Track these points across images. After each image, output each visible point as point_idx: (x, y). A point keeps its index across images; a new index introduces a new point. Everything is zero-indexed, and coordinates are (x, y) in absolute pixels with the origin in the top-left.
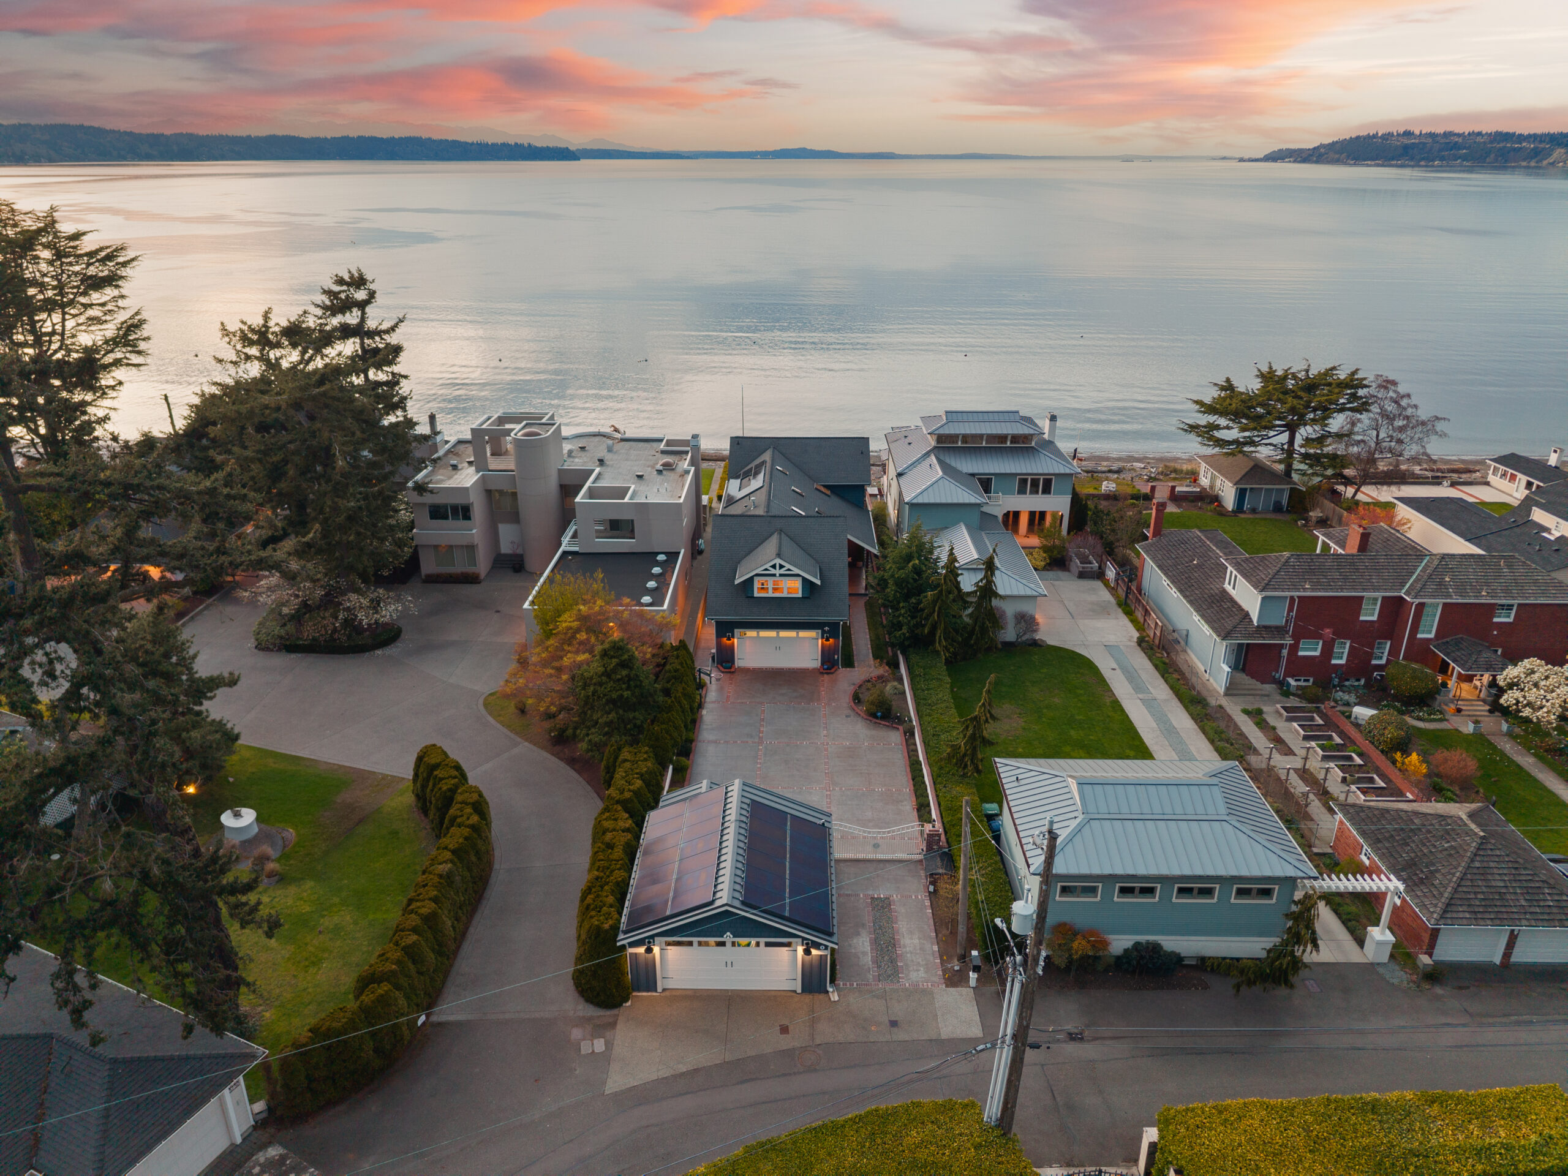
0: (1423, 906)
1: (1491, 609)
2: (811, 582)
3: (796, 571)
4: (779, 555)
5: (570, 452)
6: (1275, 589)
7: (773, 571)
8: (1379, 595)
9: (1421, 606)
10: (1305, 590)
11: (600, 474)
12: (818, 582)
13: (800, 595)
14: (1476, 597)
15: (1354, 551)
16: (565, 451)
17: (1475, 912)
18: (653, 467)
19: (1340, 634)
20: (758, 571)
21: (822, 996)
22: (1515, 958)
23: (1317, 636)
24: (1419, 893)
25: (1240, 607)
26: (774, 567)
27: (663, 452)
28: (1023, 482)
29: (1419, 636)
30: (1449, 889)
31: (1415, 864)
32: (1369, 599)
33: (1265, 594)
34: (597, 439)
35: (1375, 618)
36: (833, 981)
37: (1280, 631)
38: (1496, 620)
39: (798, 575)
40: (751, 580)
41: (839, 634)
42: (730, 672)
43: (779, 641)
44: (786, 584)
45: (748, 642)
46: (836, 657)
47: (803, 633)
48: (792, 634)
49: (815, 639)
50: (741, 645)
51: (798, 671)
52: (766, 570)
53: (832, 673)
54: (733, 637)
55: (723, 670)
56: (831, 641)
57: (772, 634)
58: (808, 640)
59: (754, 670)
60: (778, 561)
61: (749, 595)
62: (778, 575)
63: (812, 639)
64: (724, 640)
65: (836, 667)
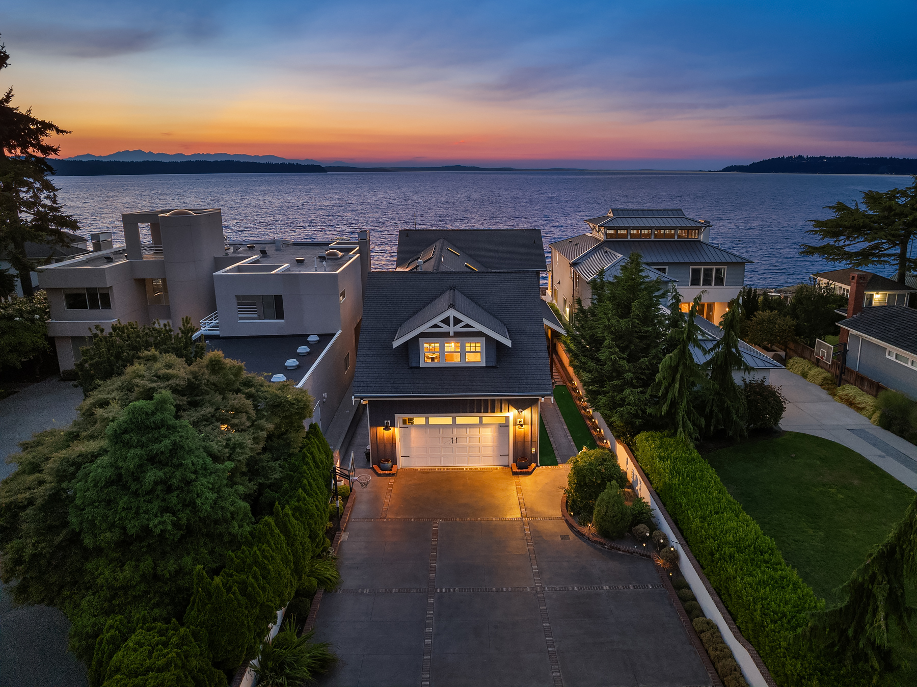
2: (499, 345)
3: (478, 327)
4: (452, 306)
5: (237, 249)
7: (445, 328)
12: (508, 343)
13: (483, 363)
20: (425, 328)
26: (446, 321)
27: (332, 249)
28: (696, 273)
39: (479, 334)
40: (415, 341)
41: (536, 417)
42: (389, 475)
43: (455, 430)
44: (463, 348)
45: (414, 433)
46: (533, 450)
47: (488, 418)
48: (473, 419)
49: (504, 427)
50: (405, 438)
51: (483, 472)
52: (436, 326)
53: (530, 473)
54: (393, 425)
55: (380, 472)
56: (526, 429)
57: (446, 420)
58: (495, 428)
59: (424, 472)
60: (452, 313)
61: (414, 365)
62: (452, 334)
63: (501, 426)
64: (381, 430)
65: (533, 465)
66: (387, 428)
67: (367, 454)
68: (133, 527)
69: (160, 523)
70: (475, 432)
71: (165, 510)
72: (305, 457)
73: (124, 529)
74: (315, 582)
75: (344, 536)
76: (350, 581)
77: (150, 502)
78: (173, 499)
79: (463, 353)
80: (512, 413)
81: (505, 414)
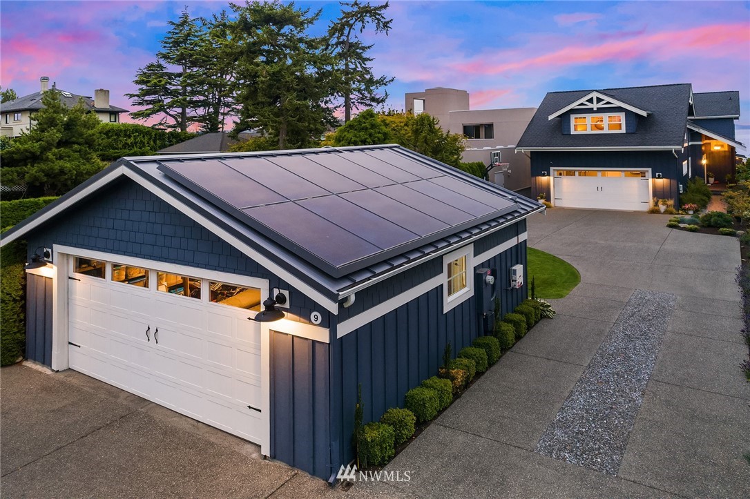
2: (637, 115)
3: (617, 103)
7: (590, 106)
13: (623, 131)
20: (574, 106)
26: (591, 101)
39: (619, 109)
40: (566, 116)
45: (566, 182)
50: (558, 184)
52: (582, 104)
54: (549, 175)
56: (664, 181)
60: (595, 95)
61: (565, 132)
62: (595, 109)
64: (539, 178)
66: (544, 177)
81: (645, 168)
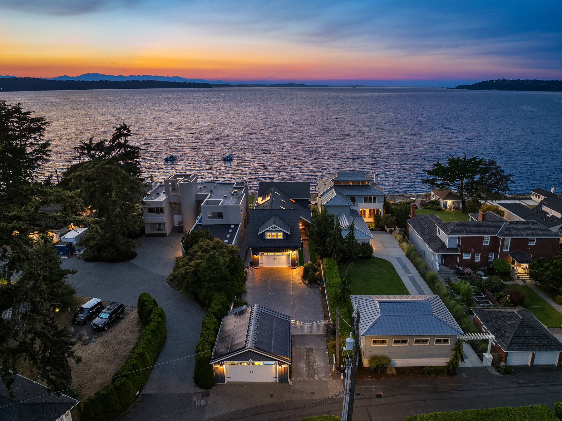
0: (502, 345)
1: (527, 241)
4: (274, 223)
5: (200, 188)
6: (453, 234)
7: (272, 229)
8: (489, 236)
9: (503, 240)
10: (464, 234)
11: (211, 196)
12: (289, 233)
13: (282, 239)
14: (522, 236)
15: (481, 221)
16: (199, 188)
17: (520, 346)
18: (230, 193)
19: (476, 251)
21: (286, 384)
22: (535, 363)
23: (469, 251)
24: (501, 340)
25: (442, 241)
27: (235, 188)
28: (366, 198)
29: (504, 251)
30: (511, 338)
31: (499, 330)
32: (485, 237)
33: (449, 236)
34: (210, 184)
35: (488, 244)
36: (290, 378)
37: (455, 250)
38: (529, 244)
39: (282, 231)
40: (264, 233)
41: (297, 253)
42: (257, 268)
43: (275, 256)
44: (277, 234)
45: (264, 257)
46: (297, 262)
47: (284, 253)
48: (280, 253)
49: (289, 256)
50: (261, 258)
51: (283, 268)
52: (270, 229)
53: (296, 268)
54: (258, 255)
55: (255, 267)
56: (295, 256)
57: (273, 253)
58: (286, 256)
59: (266, 268)
60: (274, 226)
61: (264, 239)
62: (274, 231)
63: (288, 255)
64: (255, 256)
65: (297, 266)
66: (257, 256)
67: (251, 263)
68: (212, 276)
69: (217, 276)
70: (281, 257)
71: (217, 273)
72: (238, 263)
73: (210, 277)
74: (242, 291)
75: (247, 283)
76: (249, 291)
77: (214, 272)
78: (218, 271)
79: (277, 236)
80: (291, 252)
81: (289, 252)
